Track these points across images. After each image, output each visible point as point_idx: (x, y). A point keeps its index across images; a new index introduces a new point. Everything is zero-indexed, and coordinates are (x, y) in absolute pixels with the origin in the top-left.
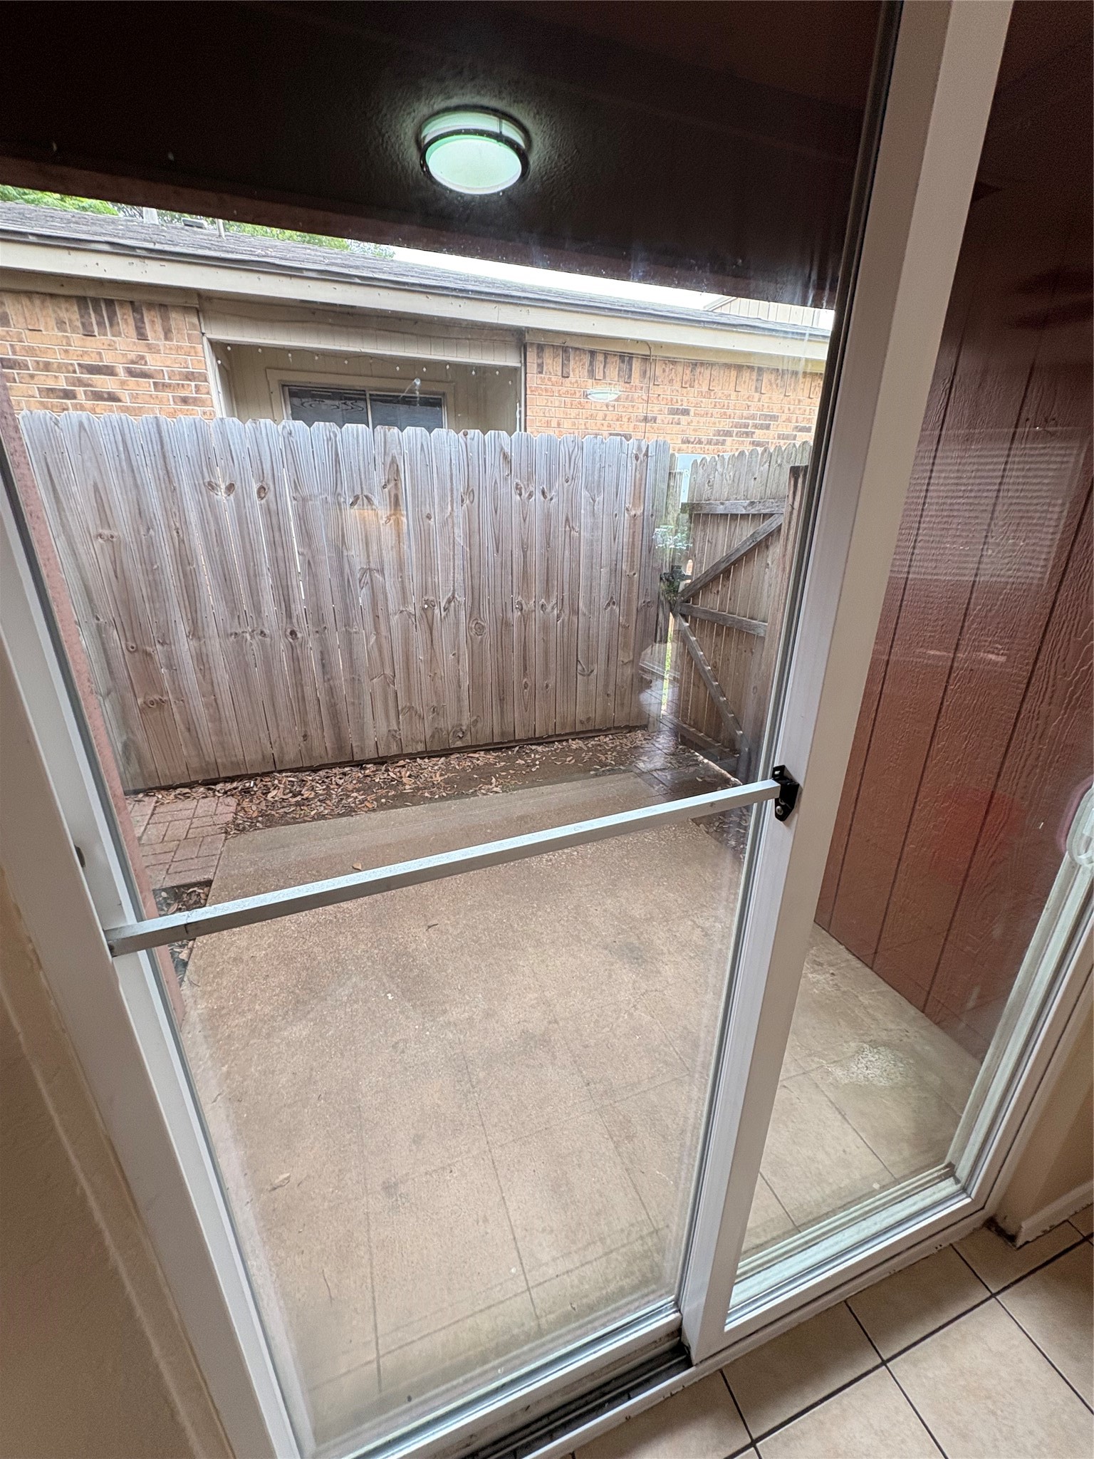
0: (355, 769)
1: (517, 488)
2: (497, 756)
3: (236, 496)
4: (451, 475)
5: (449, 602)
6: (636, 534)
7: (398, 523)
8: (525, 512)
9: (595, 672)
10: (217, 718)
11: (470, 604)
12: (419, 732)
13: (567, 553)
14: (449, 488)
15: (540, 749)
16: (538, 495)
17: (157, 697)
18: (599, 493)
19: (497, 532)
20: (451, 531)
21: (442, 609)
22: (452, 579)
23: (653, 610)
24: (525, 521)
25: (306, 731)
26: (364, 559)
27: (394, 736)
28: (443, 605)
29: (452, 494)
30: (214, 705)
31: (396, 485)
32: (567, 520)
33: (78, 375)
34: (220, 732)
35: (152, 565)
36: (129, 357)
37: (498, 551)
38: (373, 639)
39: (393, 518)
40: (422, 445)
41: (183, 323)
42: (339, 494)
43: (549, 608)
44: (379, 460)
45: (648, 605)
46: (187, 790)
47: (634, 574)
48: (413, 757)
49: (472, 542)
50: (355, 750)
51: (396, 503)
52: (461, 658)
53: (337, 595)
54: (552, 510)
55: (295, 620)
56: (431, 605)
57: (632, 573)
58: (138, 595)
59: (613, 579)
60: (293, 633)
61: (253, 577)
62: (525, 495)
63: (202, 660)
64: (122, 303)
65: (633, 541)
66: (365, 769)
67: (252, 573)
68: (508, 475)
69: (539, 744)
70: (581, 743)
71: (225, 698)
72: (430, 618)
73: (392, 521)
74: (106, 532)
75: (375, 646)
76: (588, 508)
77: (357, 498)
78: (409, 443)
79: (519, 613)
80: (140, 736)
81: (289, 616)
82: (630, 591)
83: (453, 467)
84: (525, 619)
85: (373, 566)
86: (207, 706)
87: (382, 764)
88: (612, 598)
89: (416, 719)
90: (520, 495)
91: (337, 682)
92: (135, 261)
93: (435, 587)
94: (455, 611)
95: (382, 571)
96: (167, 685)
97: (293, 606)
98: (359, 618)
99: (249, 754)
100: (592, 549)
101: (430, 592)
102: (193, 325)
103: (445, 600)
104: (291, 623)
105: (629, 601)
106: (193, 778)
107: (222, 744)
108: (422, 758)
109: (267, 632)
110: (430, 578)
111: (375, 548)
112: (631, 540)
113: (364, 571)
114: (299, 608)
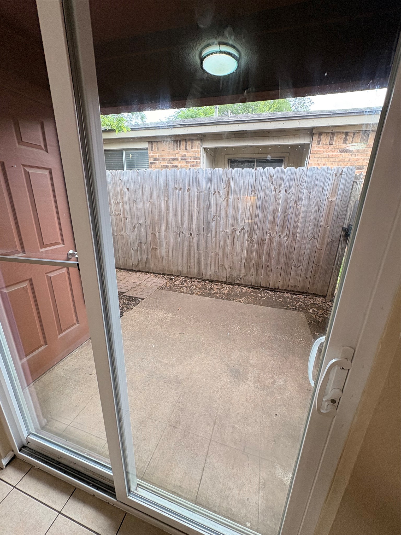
0: (202, 282)
1: (274, 189)
2: (252, 291)
3: (182, 191)
4: (249, 184)
5: (242, 230)
6: (331, 209)
7: (227, 200)
8: (277, 198)
9: (301, 267)
10: (168, 256)
11: (249, 231)
12: (225, 275)
13: (294, 215)
14: (247, 189)
15: (270, 292)
16: (283, 191)
17: (155, 247)
18: (313, 191)
19: (264, 205)
20: (246, 204)
21: (239, 232)
22: (244, 221)
23: (336, 244)
24: (276, 201)
25: (190, 266)
26: (215, 212)
27: (216, 274)
28: (239, 231)
29: (248, 191)
30: (168, 252)
31: (229, 187)
32: (296, 202)
33: (170, 161)
34: (168, 260)
35: (159, 210)
36: (182, 155)
37: (263, 213)
38: (214, 239)
39: (226, 199)
40: (239, 174)
41: (197, 144)
42: (210, 191)
43: (282, 237)
44: (224, 180)
45: (333, 241)
46: (158, 275)
47: (328, 227)
48: (221, 282)
49: (253, 209)
50: (204, 275)
51: (228, 194)
52: (243, 251)
53: (205, 224)
54: (289, 198)
55: (192, 230)
56: (235, 230)
57: (327, 226)
58: (155, 218)
59: (316, 228)
60: (191, 234)
61: (183, 215)
62: (277, 191)
63: (167, 238)
64: (183, 140)
65: (329, 212)
66: (205, 282)
67: (182, 214)
68: (271, 184)
69: (271, 291)
70: (289, 295)
71: (171, 251)
72: (234, 235)
73: (226, 200)
74: (151, 201)
75: (214, 242)
76: (307, 197)
77: (215, 192)
78: (235, 173)
79: (269, 237)
80: (150, 257)
81: (190, 229)
82: (324, 234)
83: (250, 181)
84: (271, 240)
85: (217, 215)
86: (166, 252)
87: (211, 282)
88: (314, 236)
89: (224, 270)
90: (275, 191)
91: (201, 252)
92: (186, 128)
93: (237, 223)
94: (243, 233)
95: (220, 217)
96: (158, 245)
97: (192, 226)
98: (211, 231)
99: (174, 269)
100: (307, 214)
101: (235, 225)
102: (199, 144)
103: (240, 229)
104: (191, 231)
105: (323, 238)
106: (160, 272)
107: (168, 264)
108: (225, 284)
109: (184, 232)
110: (236, 221)
111: (219, 209)
112: (328, 211)
113: (214, 216)
114: (193, 226)
